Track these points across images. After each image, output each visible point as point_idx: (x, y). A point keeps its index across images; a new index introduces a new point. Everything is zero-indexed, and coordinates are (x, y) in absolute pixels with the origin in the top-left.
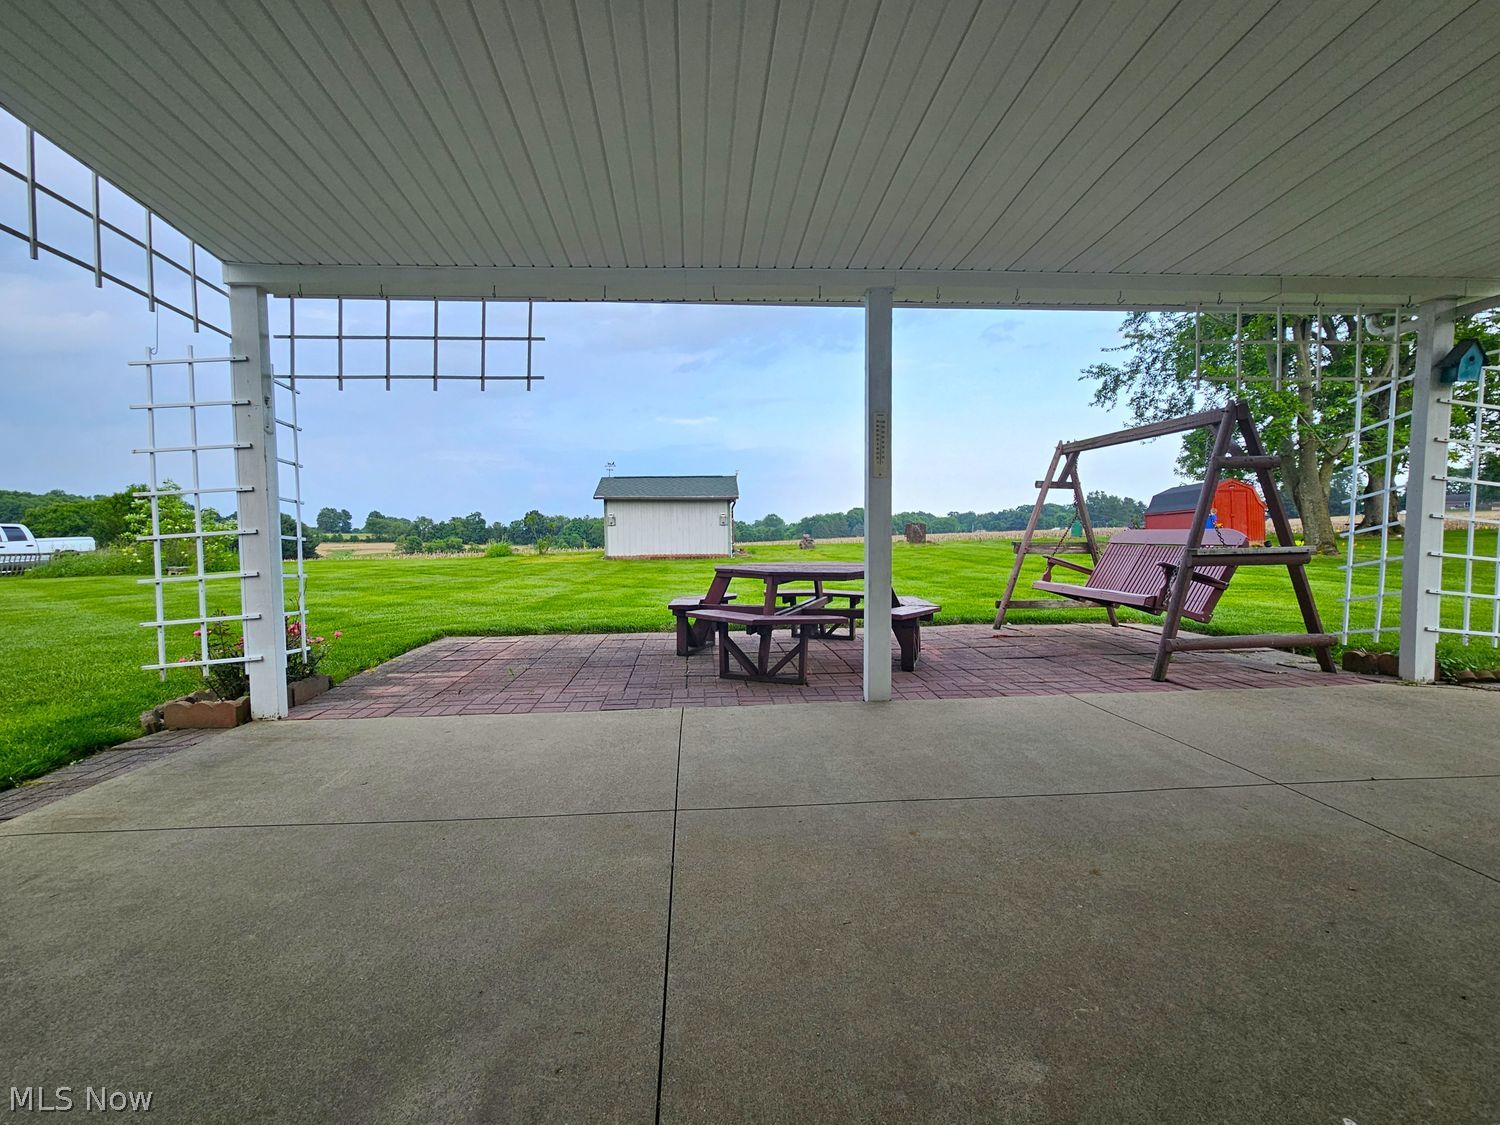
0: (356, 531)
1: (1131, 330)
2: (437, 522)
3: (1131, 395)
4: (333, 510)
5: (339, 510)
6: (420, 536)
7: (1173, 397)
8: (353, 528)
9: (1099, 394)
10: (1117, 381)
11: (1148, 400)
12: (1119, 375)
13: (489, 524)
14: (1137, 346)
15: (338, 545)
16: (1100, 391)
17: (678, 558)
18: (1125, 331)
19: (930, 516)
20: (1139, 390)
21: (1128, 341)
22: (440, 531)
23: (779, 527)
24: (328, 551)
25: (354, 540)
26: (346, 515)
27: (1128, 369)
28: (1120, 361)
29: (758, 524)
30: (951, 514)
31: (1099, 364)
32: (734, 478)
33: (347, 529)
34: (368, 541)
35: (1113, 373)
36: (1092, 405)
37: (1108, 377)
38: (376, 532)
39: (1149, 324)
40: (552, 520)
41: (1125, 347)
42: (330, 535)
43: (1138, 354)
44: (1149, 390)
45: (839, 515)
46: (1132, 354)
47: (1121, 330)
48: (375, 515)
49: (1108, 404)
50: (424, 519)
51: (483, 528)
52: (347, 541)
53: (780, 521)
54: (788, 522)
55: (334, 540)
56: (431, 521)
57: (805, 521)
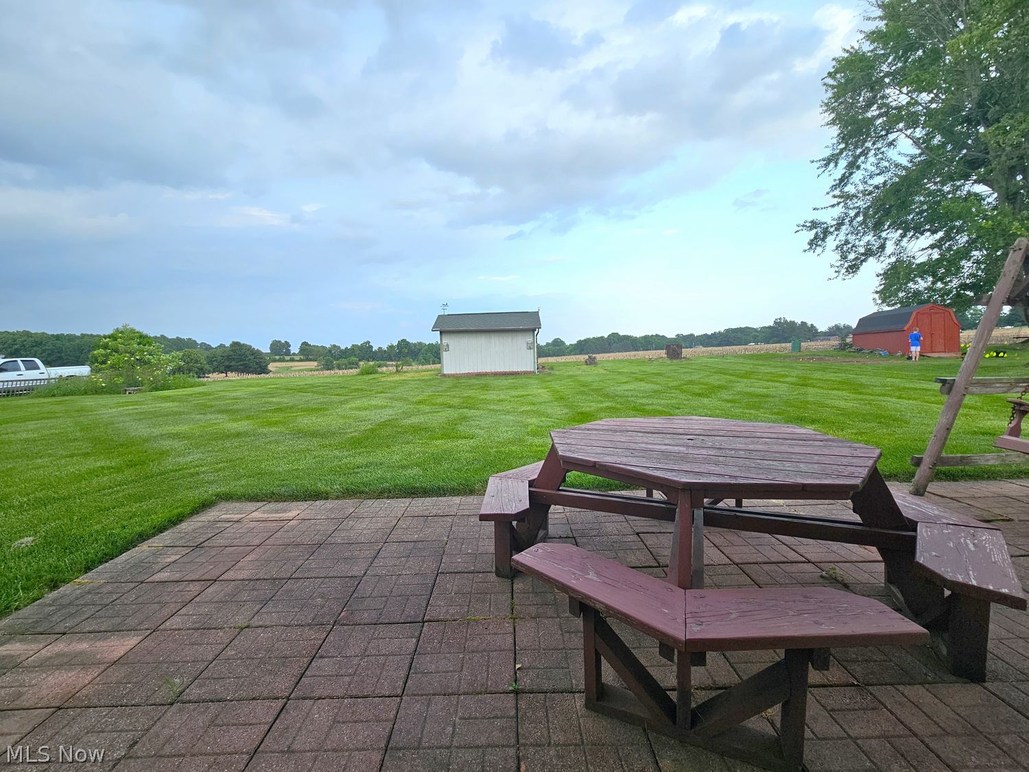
0: (294, 354)
1: (837, 192)
2: (343, 348)
3: (837, 242)
4: (279, 342)
5: (283, 342)
6: (332, 358)
7: (868, 243)
8: (292, 352)
9: (811, 243)
10: (826, 232)
11: (850, 246)
12: (827, 228)
13: (375, 348)
14: (842, 204)
15: (282, 363)
16: (812, 241)
17: (496, 374)
18: (832, 194)
19: (663, 337)
20: (844, 238)
21: (835, 201)
22: (346, 353)
23: (562, 347)
24: (276, 367)
25: (292, 360)
26: (287, 344)
27: (835, 223)
28: (829, 217)
29: (548, 344)
30: (678, 335)
31: (810, 220)
32: (537, 313)
33: (288, 353)
34: (301, 360)
35: (823, 226)
36: (805, 251)
37: (819, 229)
38: (305, 355)
39: (853, 187)
40: (415, 345)
41: (833, 206)
42: (277, 357)
43: (843, 210)
44: (851, 238)
45: (602, 337)
46: (839, 211)
47: (828, 193)
48: (305, 344)
49: (819, 250)
50: (335, 346)
51: (371, 351)
52: (288, 361)
53: (563, 343)
54: (568, 343)
55: (280, 360)
56: (339, 347)
57: (580, 342)
